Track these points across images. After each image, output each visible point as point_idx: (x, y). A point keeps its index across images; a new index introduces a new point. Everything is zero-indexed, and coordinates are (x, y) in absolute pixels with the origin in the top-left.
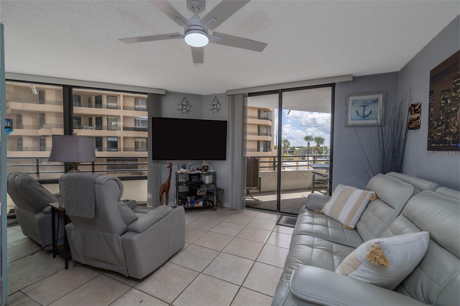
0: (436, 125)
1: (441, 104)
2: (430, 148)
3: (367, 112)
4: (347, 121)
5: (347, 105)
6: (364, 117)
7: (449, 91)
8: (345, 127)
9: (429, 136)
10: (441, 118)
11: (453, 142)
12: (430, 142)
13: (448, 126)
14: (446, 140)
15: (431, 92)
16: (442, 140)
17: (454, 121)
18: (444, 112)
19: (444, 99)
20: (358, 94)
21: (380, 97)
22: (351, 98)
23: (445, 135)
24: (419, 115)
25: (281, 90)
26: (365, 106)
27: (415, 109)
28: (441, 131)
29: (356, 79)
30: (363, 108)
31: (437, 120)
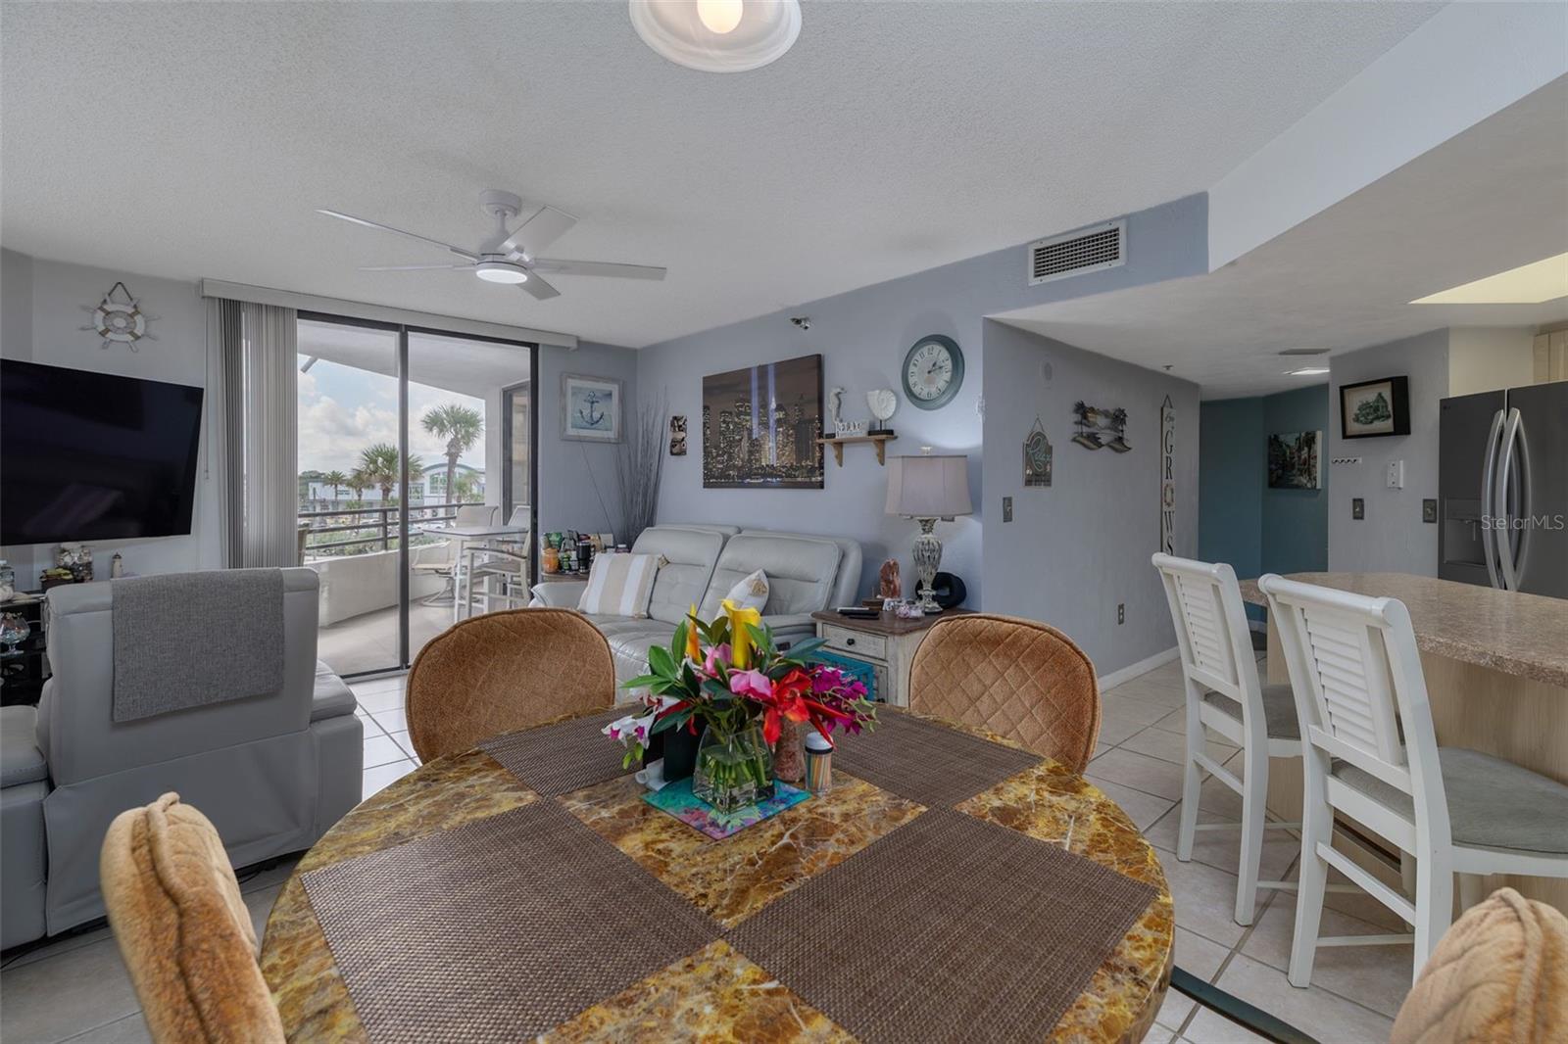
0: (715, 454)
1: (721, 427)
2: (707, 485)
3: (596, 415)
4: (565, 430)
5: (563, 394)
6: (593, 423)
7: (731, 413)
8: (562, 440)
9: (705, 468)
10: (722, 445)
11: (739, 477)
12: (706, 477)
13: (731, 458)
14: (729, 475)
15: (706, 408)
16: (724, 475)
17: (738, 451)
18: (725, 438)
19: (724, 422)
20: (582, 376)
21: (615, 389)
22: (572, 383)
23: (728, 468)
24: (683, 434)
25: (406, 326)
26: (593, 403)
27: (678, 423)
28: (723, 463)
29: (584, 345)
30: (589, 405)
31: (717, 447)
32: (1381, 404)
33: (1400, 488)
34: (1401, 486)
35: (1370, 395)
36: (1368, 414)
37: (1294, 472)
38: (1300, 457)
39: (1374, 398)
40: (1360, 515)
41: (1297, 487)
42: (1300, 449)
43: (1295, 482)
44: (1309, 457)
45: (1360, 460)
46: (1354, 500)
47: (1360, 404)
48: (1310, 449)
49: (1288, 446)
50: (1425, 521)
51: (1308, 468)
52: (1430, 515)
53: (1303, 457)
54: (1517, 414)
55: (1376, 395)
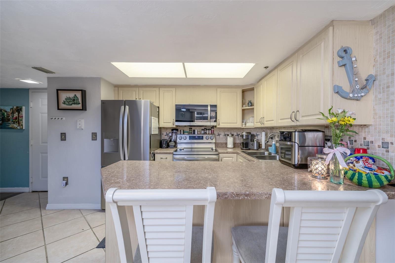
32: (76, 99)
33: (82, 129)
34: (83, 128)
35: (71, 95)
36: (70, 102)
37: (10, 122)
38: (13, 116)
39: (73, 96)
40: (64, 139)
41: (11, 128)
42: (13, 113)
43: (10, 126)
44: (19, 116)
45: (64, 119)
46: (61, 134)
47: (66, 97)
48: (19, 113)
49: (6, 111)
50: (92, 140)
51: (18, 120)
52: (94, 138)
53: (15, 116)
54: (127, 107)
55: (74, 95)
